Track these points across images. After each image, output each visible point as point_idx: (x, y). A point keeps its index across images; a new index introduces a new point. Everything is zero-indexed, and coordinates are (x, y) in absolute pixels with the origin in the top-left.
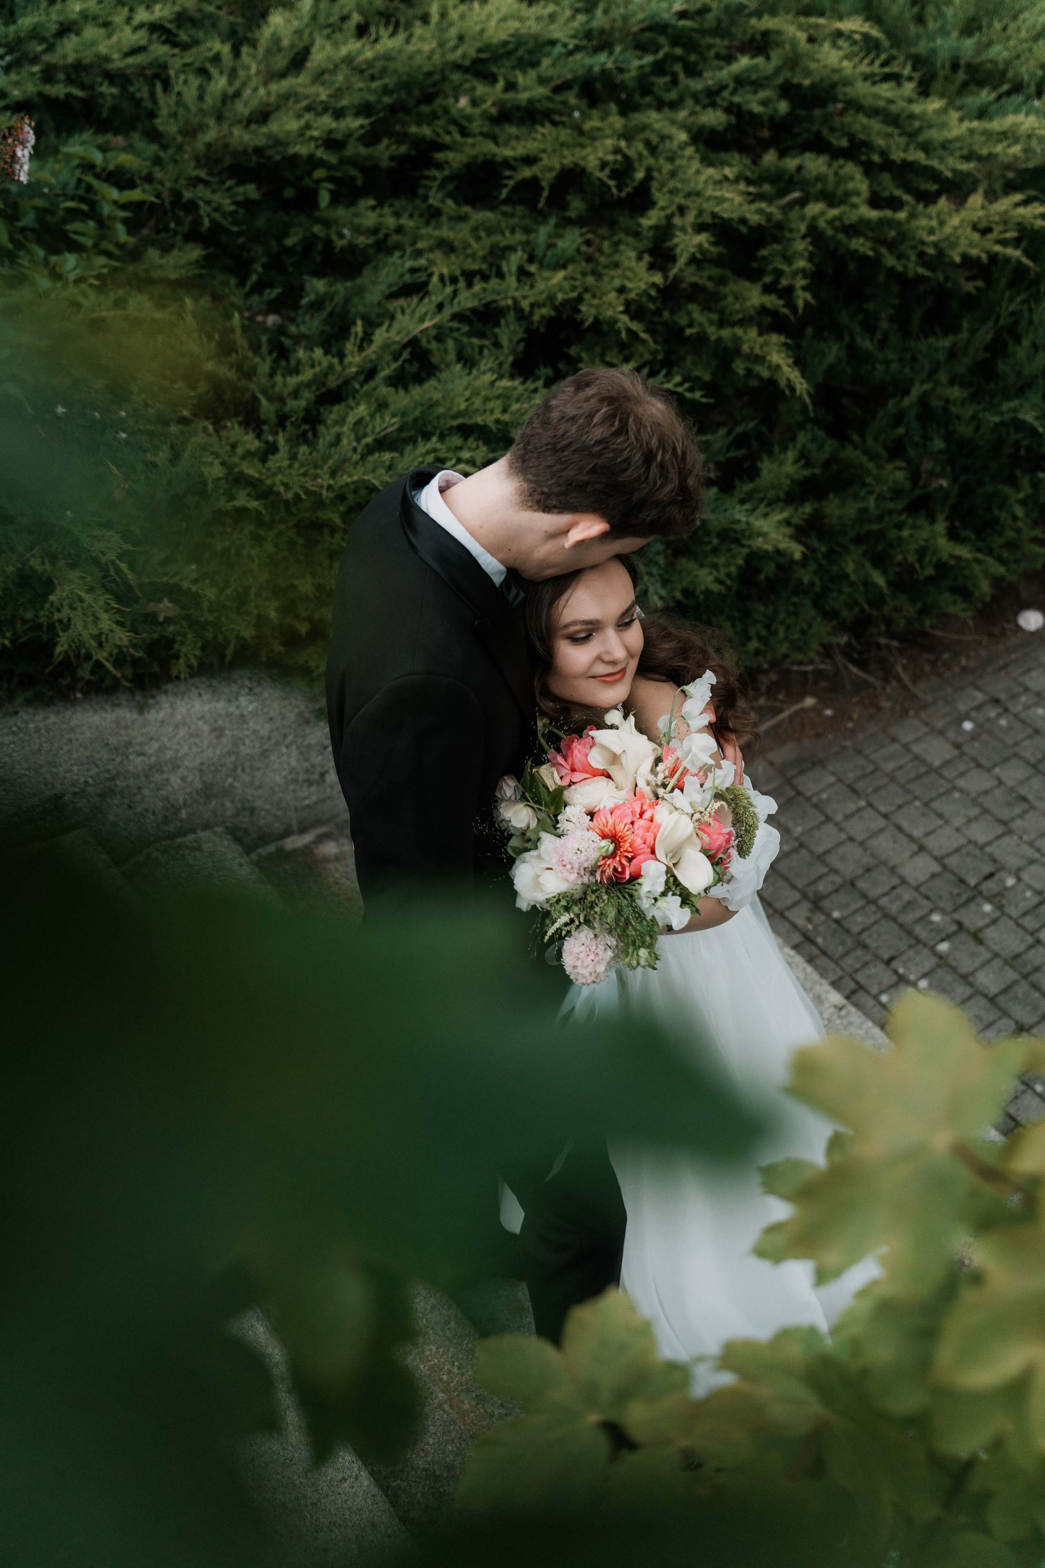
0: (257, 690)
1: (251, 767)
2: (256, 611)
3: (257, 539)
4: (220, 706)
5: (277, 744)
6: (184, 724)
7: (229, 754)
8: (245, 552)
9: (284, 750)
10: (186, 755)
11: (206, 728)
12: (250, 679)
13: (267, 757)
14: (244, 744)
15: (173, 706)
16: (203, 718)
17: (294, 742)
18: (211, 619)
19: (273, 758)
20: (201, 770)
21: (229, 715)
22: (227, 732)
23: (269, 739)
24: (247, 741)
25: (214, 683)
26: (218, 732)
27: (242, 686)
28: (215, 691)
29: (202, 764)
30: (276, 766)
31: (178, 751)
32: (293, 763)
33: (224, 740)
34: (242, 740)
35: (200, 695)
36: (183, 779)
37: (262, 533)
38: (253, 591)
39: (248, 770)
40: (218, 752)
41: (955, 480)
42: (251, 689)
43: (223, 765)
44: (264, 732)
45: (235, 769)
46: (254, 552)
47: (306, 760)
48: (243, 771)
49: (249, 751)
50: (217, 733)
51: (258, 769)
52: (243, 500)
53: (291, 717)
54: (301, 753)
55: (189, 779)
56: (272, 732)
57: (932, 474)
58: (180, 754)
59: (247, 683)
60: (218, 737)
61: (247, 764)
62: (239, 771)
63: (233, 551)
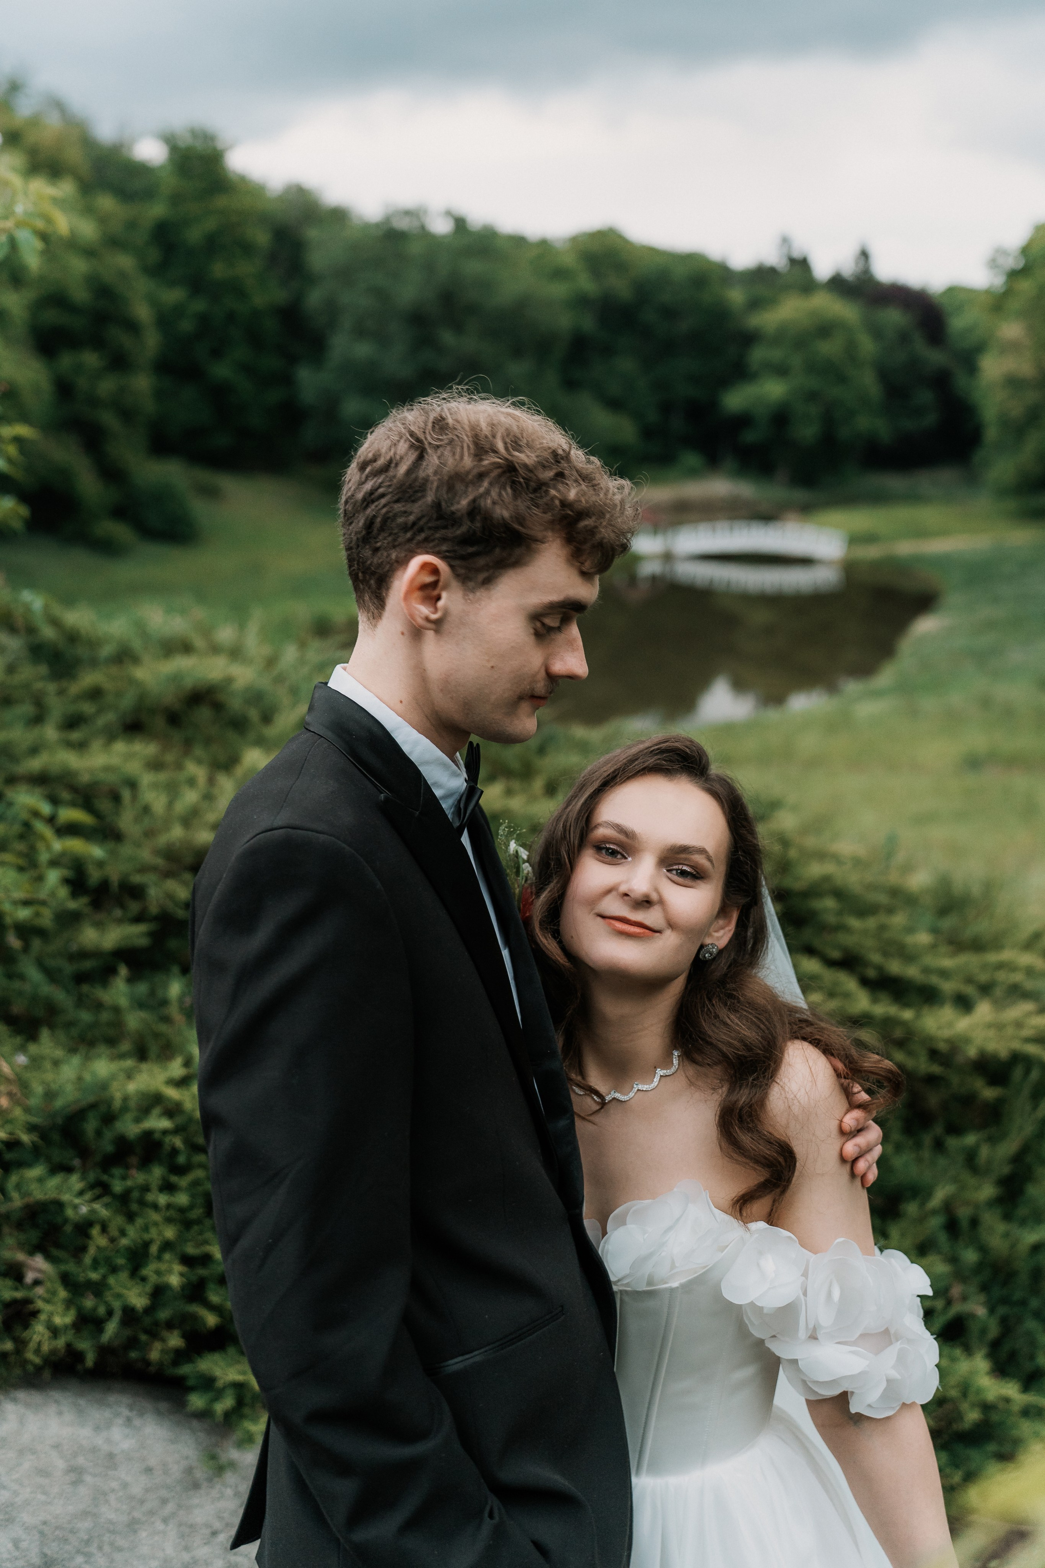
0: (137, 1422)
1: (112, 1544)
2: (153, 1279)
3: (168, 1187)
4: (85, 1434)
5: (151, 1513)
6: (33, 1452)
7: (85, 1514)
8: (150, 1197)
9: (160, 1526)
10: (27, 1503)
11: (61, 1464)
12: (131, 1408)
13: (135, 1532)
14: (107, 1501)
15: (22, 1422)
16: (57, 1446)
17: (173, 1515)
18: (94, 1276)
19: (143, 1534)
20: (42, 1533)
21: (94, 1450)
22: (88, 1479)
23: (142, 1502)
24: (112, 1498)
25: (82, 1402)
26: (76, 1473)
27: (118, 1415)
28: (80, 1412)
29: (45, 1523)
30: (145, 1550)
31: (16, 1493)
32: (169, 1550)
33: (82, 1490)
34: (105, 1494)
35: (60, 1413)
36: (16, 1543)
37: (174, 1179)
38: (154, 1249)
39: (107, 1548)
40: (71, 1509)
41: (992, 1311)
42: (129, 1420)
43: (72, 1531)
44: (136, 1490)
45: (88, 1542)
46: (163, 1199)
47: (187, 1549)
48: (100, 1548)
49: (112, 1516)
50: (72, 1476)
51: (120, 1549)
52: (159, 1123)
53: (176, 1471)
54: (182, 1536)
55: (24, 1545)
56: (147, 1490)
57: (964, 1298)
58: (19, 1500)
59: (126, 1412)
60: (75, 1483)
61: (107, 1538)
62: (93, 1549)
63: (135, 1195)
